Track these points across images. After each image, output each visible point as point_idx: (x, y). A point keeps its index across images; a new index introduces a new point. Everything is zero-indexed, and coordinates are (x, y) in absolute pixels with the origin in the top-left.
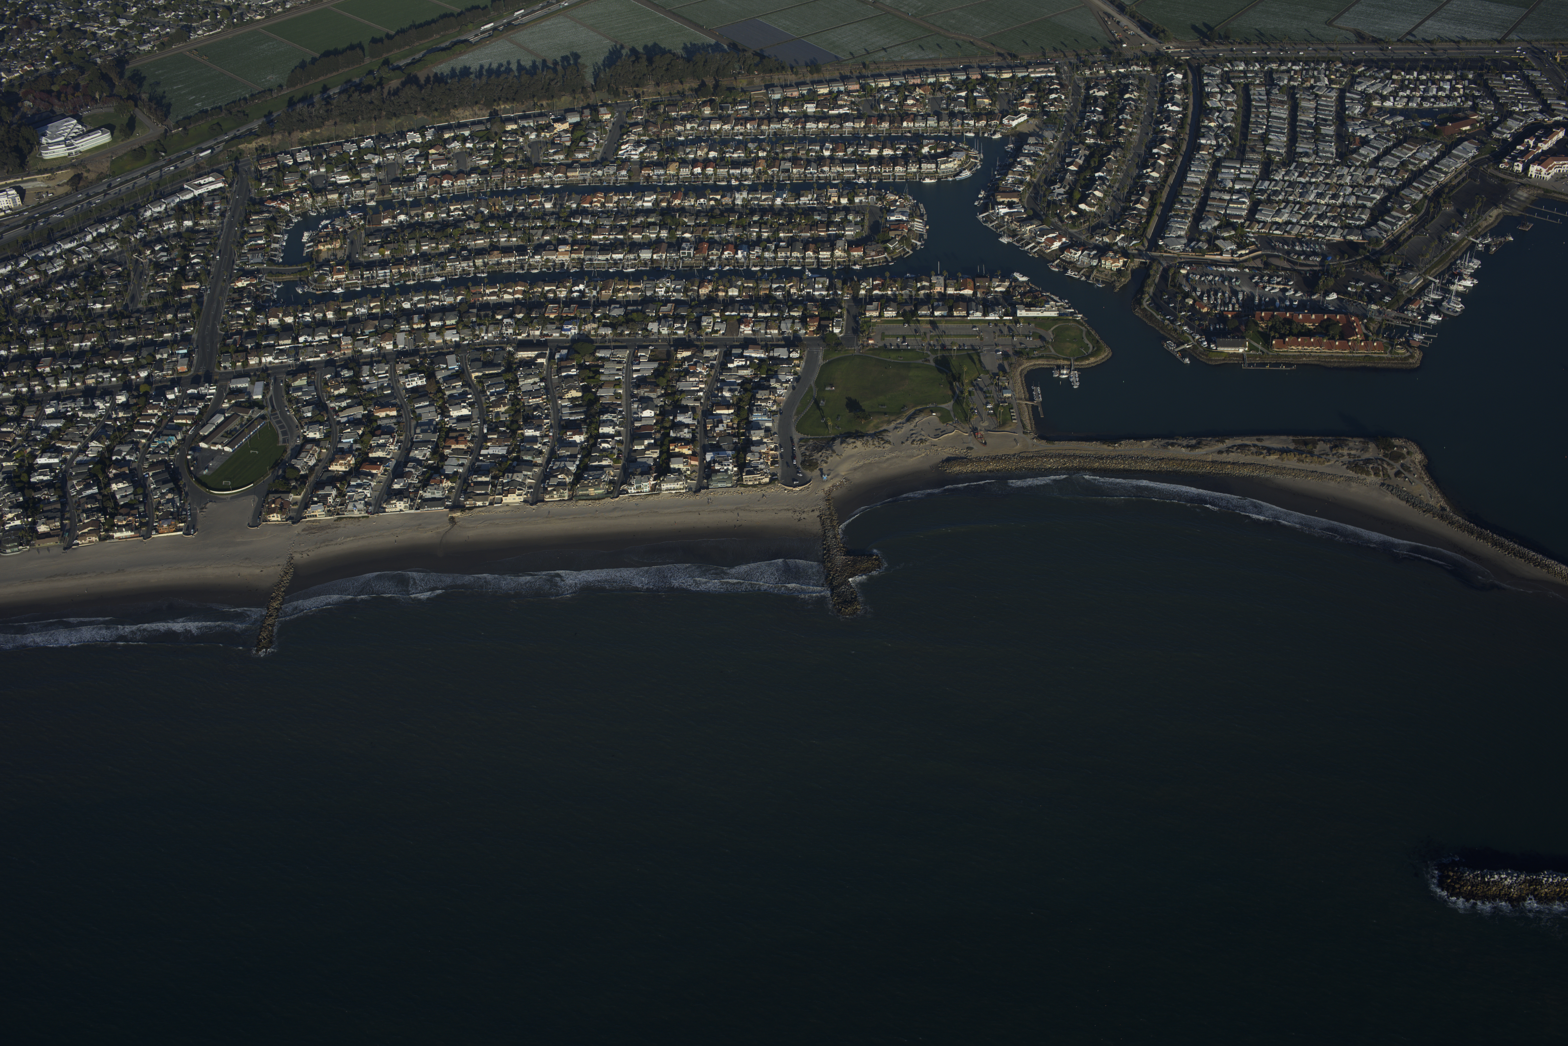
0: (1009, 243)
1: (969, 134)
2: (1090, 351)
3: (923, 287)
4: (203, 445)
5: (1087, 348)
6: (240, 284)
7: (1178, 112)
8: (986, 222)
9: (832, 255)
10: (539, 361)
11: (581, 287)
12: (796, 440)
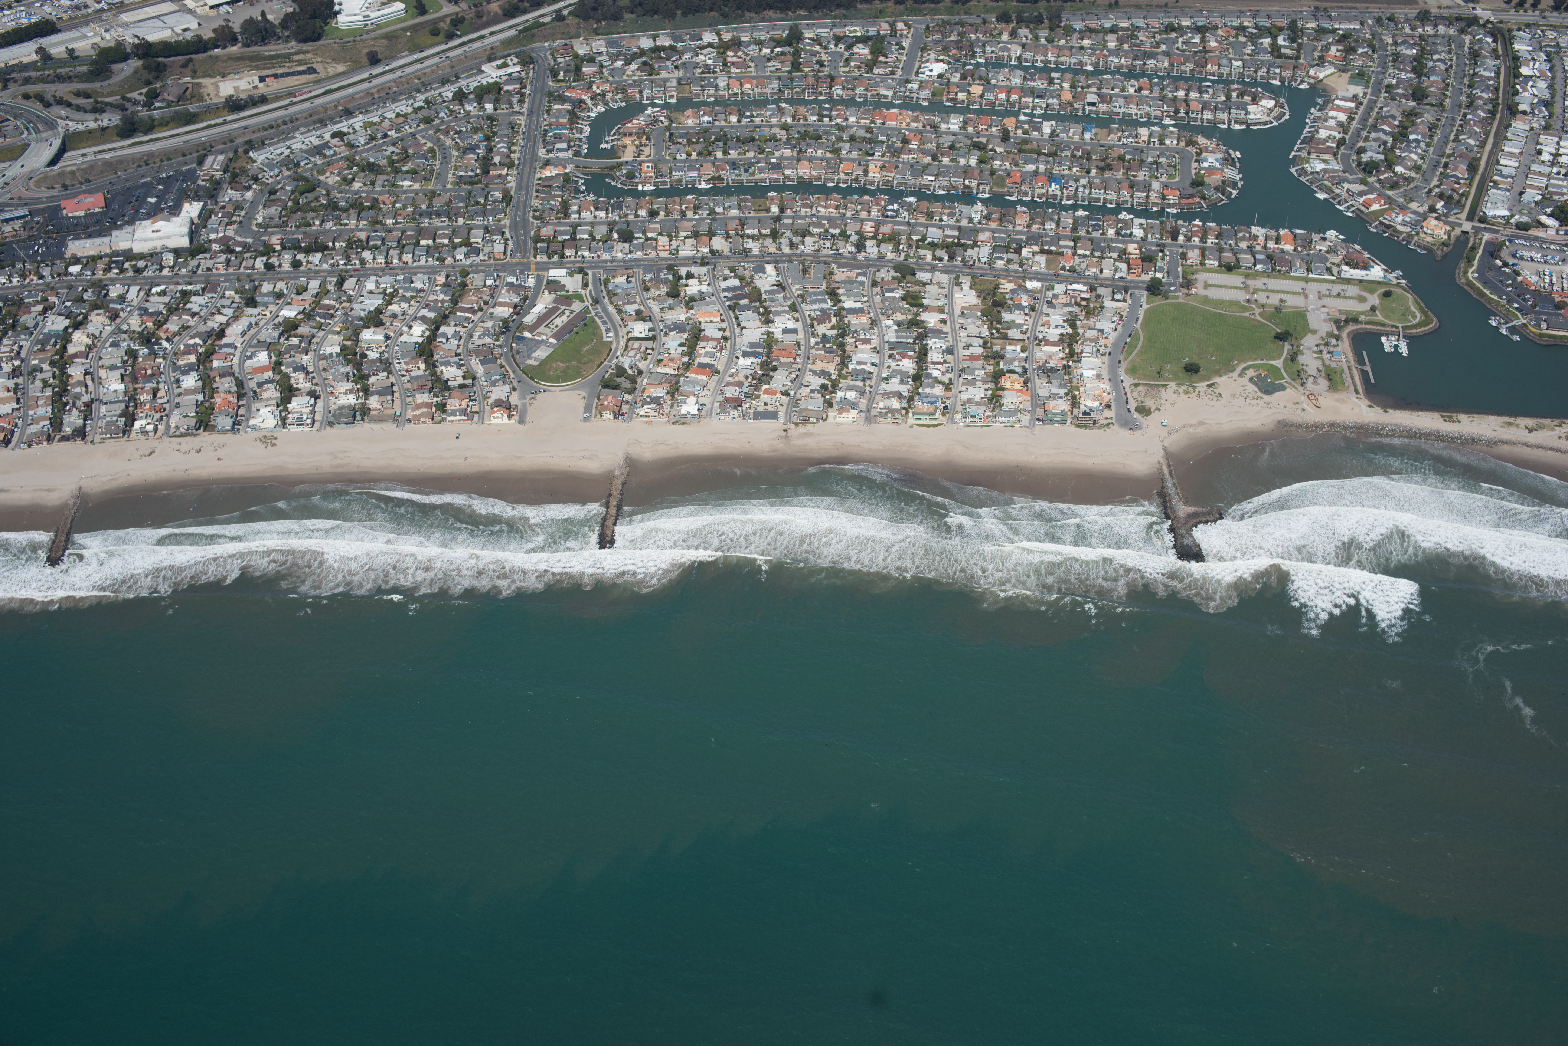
0: (1325, 200)
1: (1274, 82)
2: (1418, 319)
3: (1243, 239)
4: (527, 334)
5: (1414, 317)
6: (548, 174)
7: (1490, 78)
8: (1300, 176)
9: (1147, 197)
10: (860, 279)
11: (896, 207)
12: (1126, 384)
